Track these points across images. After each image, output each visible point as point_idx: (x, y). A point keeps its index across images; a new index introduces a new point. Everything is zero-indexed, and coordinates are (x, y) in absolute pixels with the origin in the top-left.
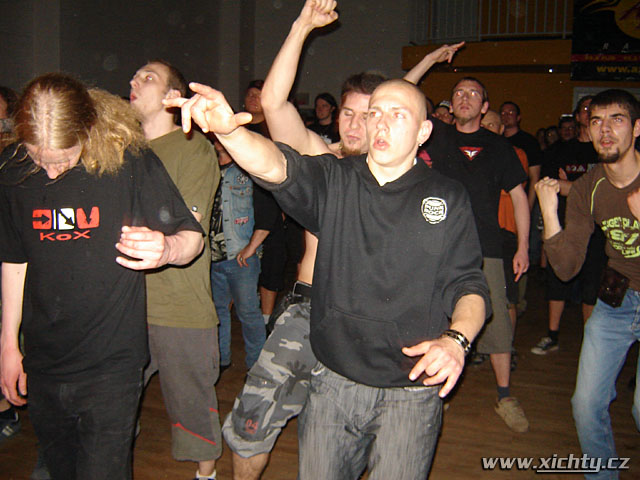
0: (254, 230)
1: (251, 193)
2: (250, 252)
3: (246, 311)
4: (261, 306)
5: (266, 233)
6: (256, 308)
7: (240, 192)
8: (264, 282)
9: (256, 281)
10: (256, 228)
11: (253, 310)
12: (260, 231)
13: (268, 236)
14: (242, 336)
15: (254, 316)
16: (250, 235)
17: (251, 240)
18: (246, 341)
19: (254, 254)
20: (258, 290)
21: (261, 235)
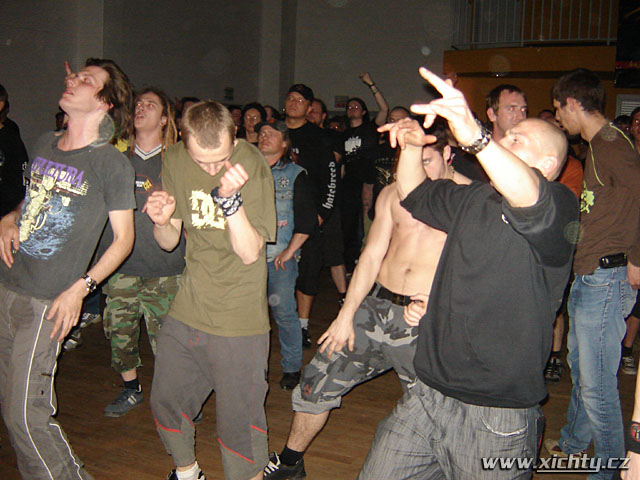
0: (293, 234)
1: (291, 196)
2: (288, 256)
3: (283, 314)
4: (297, 310)
5: (305, 237)
6: (293, 311)
7: (281, 195)
8: (301, 286)
9: (293, 285)
10: (295, 231)
11: (289, 313)
12: (300, 235)
13: (308, 239)
14: (278, 339)
15: (290, 319)
16: (289, 239)
17: (290, 243)
18: (283, 344)
19: (293, 258)
20: (295, 294)
21: (300, 239)
